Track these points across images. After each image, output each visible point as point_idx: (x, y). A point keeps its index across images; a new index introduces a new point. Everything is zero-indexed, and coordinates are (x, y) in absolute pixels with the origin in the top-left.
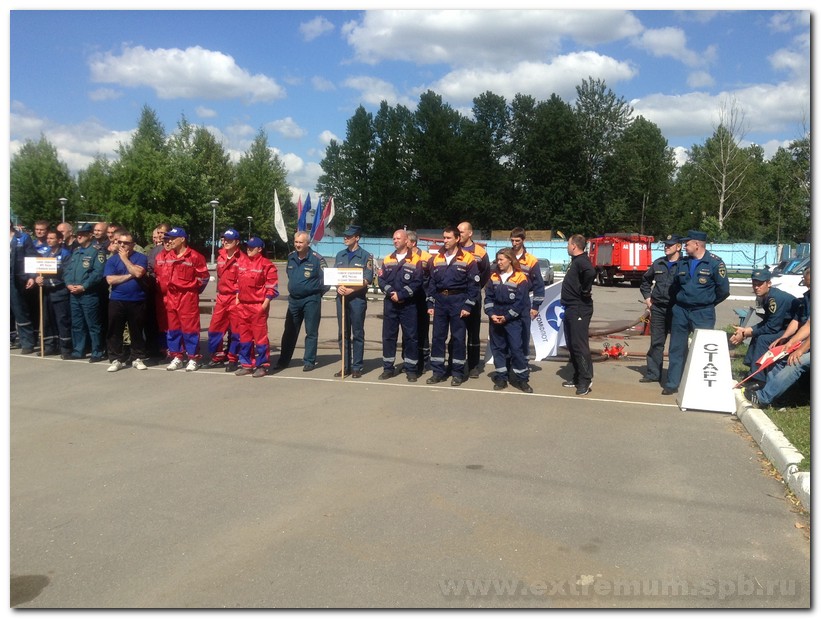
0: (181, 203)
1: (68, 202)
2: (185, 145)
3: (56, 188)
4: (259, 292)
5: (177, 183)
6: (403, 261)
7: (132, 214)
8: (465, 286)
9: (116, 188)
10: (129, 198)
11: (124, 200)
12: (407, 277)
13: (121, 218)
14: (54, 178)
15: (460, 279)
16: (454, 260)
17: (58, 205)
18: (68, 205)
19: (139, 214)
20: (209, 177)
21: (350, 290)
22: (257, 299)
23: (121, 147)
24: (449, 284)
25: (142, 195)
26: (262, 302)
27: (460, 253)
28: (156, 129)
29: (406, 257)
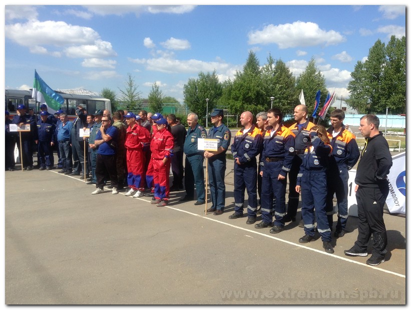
0: (263, 99)
1: (210, 100)
2: (270, 69)
3: (204, 94)
4: (161, 153)
5: (262, 89)
6: (246, 134)
7: (239, 106)
8: (282, 155)
9: (233, 93)
10: (239, 97)
11: (236, 99)
12: (247, 146)
13: (234, 107)
14: (204, 89)
15: (278, 149)
16: (275, 135)
17: (205, 102)
18: (209, 102)
19: (242, 105)
20: (280, 86)
21: (211, 154)
22: (160, 157)
23: (237, 73)
24: (269, 153)
25: (244, 95)
26: (163, 159)
27: (279, 130)
28: (255, 63)
29: (249, 132)
